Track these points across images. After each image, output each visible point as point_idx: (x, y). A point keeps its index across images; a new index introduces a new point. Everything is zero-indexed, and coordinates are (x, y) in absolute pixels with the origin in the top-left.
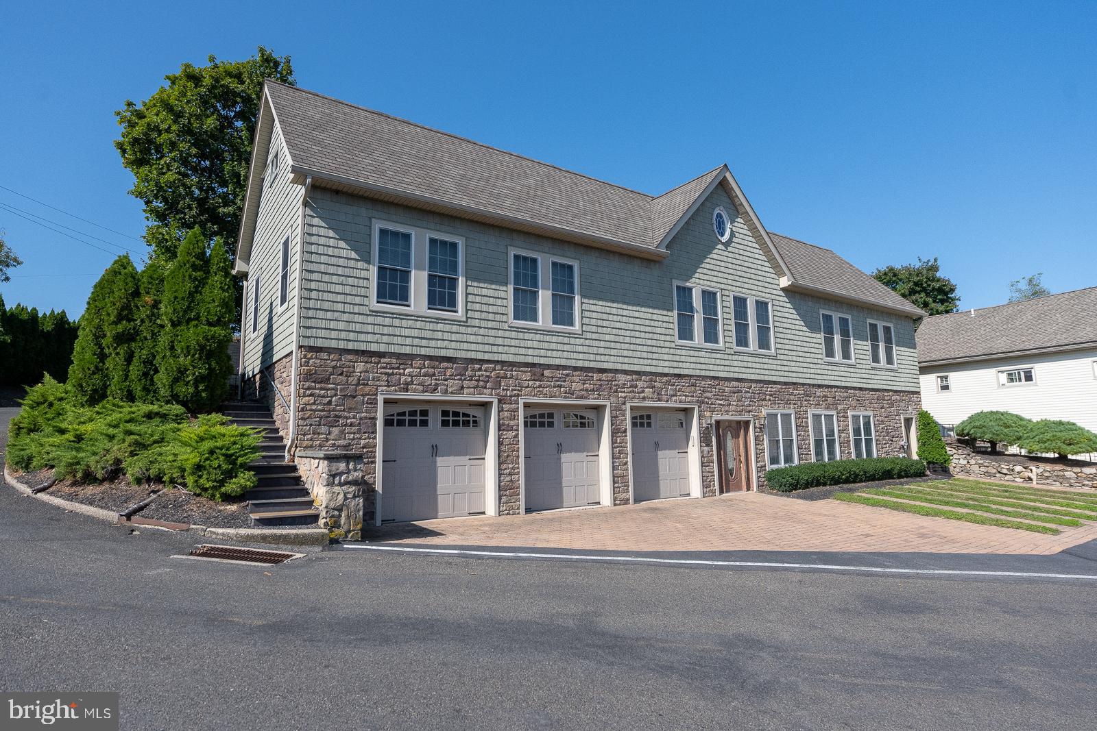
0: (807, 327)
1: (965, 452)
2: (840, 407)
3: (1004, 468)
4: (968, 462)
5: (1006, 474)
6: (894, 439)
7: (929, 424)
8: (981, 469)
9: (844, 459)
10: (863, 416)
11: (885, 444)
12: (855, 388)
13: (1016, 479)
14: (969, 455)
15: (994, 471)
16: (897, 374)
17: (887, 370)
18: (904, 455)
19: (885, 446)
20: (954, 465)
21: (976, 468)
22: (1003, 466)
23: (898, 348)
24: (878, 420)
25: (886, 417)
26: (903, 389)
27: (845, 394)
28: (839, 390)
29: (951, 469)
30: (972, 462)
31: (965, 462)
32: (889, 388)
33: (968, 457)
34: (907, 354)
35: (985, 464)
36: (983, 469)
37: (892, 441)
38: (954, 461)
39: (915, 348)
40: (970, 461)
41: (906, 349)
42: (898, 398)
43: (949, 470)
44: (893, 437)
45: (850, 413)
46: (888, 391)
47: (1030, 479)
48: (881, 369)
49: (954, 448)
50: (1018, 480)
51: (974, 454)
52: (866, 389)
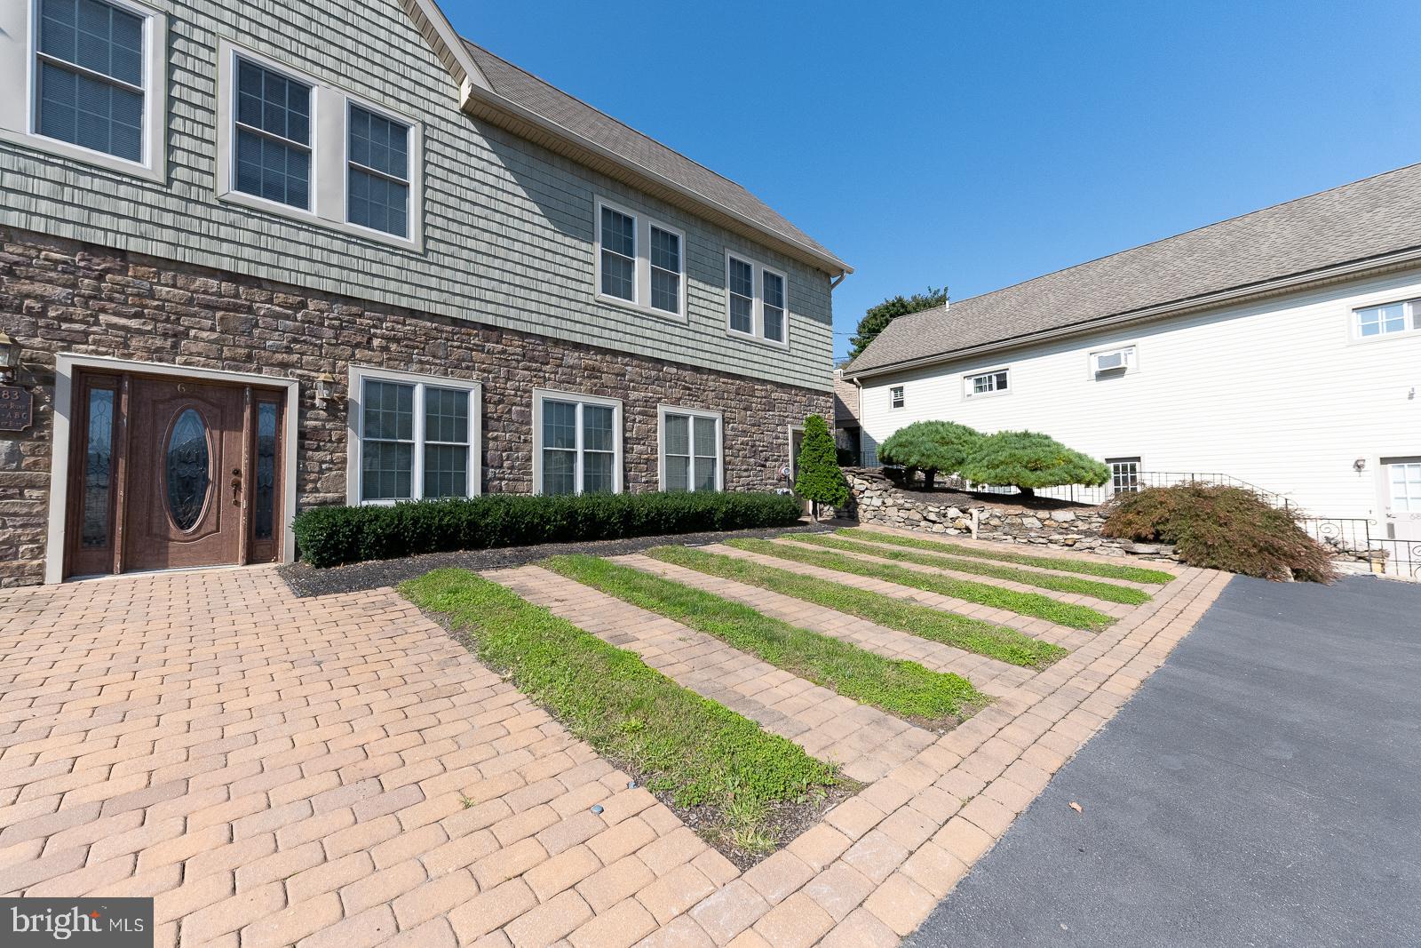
0: (549, 218)
1: (881, 486)
2: (633, 395)
3: (932, 511)
4: (884, 503)
5: (934, 522)
6: (768, 464)
7: (817, 436)
8: (900, 514)
9: (637, 490)
10: (697, 419)
11: (746, 470)
12: (679, 365)
13: (948, 531)
14: (886, 491)
15: (918, 516)
16: (786, 358)
17: (763, 346)
18: (785, 490)
19: (745, 474)
20: (864, 507)
21: (892, 512)
22: (930, 508)
23: (792, 315)
24: (733, 429)
25: (754, 425)
26: (797, 383)
27: (654, 373)
28: (635, 362)
29: (861, 512)
30: (889, 501)
31: (877, 502)
32: (767, 377)
33: (885, 494)
34: (812, 329)
35: (907, 505)
36: (903, 514)
37: (764, 466)
38: (866, 501)
39: (830, 323)
40: (885, 501)
41: (812, 322)
42: (785, 397)
43: (857, 516)
44: (766, 460)
45: (662, 410)
46: (764, 382)
47: (969, 530)
48: (750, 343)
49: (867, 480)
50: (951, 531)
51: (894, 490)
52: (710, 372)
